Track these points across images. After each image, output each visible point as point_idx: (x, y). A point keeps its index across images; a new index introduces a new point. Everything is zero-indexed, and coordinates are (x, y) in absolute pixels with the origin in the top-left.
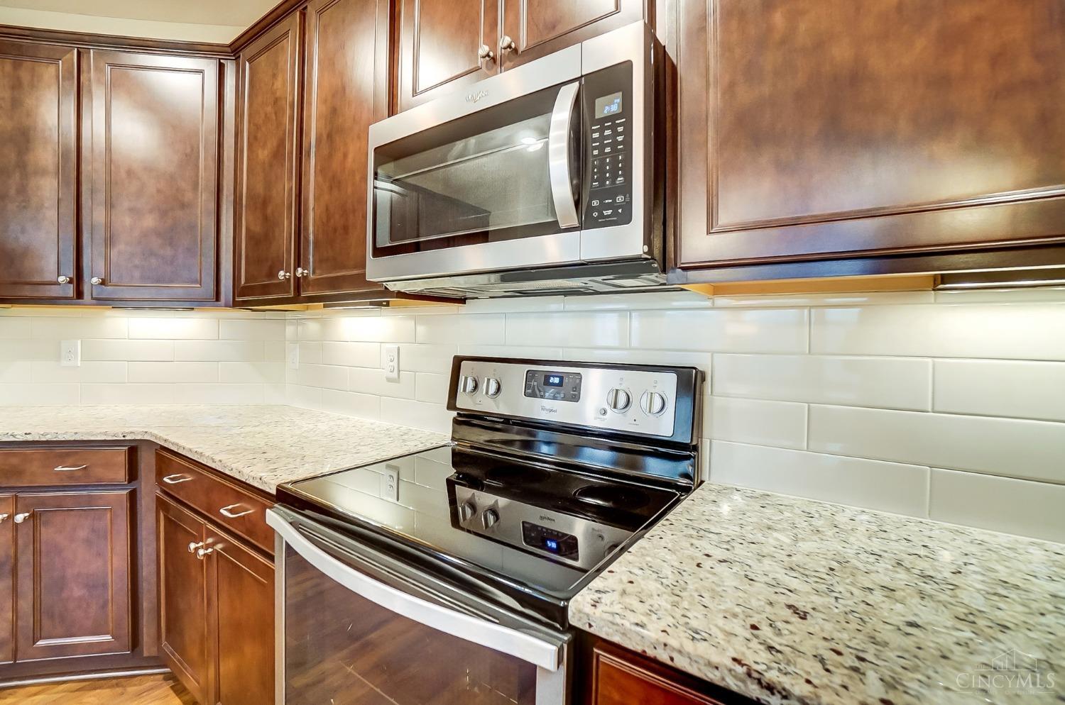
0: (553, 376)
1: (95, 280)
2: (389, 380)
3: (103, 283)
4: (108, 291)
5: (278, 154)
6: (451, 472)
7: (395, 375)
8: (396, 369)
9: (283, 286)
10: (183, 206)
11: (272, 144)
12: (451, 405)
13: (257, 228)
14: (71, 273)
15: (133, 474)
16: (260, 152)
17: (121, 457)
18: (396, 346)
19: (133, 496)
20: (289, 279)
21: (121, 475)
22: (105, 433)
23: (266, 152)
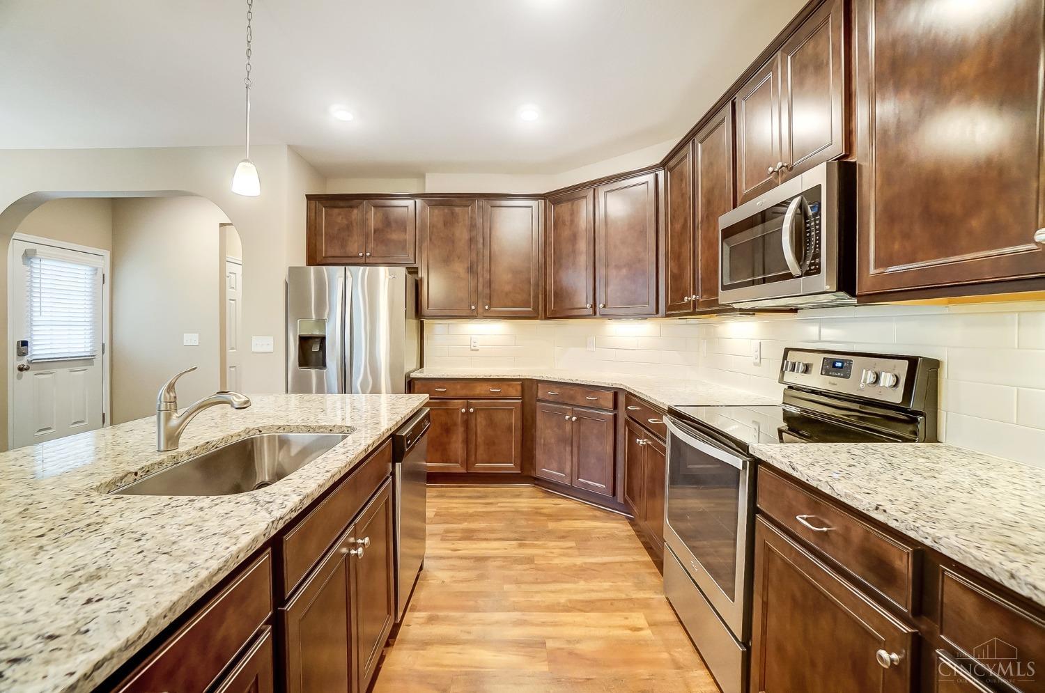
0: (838, 362)
1: (601, 305)
2: (755, 364)
3: (604, 307)
4: (607, 311)
5: (684, 226)
6: (784, 425)
7: (758, 360)
8: (759, 358)
9: (687, 305)
10: (640, 261)
11: (682, 221)
12: (781, 381)
13: (676, 271)
14: (592, 303)
15: (616, 406)
16: (676, 226)
17: (610, 396)
18: (759, 341)
19: (615, 417)
20: (690, 301)
21: (610, 405)
22: (605, 383)
23: (679, 226)
